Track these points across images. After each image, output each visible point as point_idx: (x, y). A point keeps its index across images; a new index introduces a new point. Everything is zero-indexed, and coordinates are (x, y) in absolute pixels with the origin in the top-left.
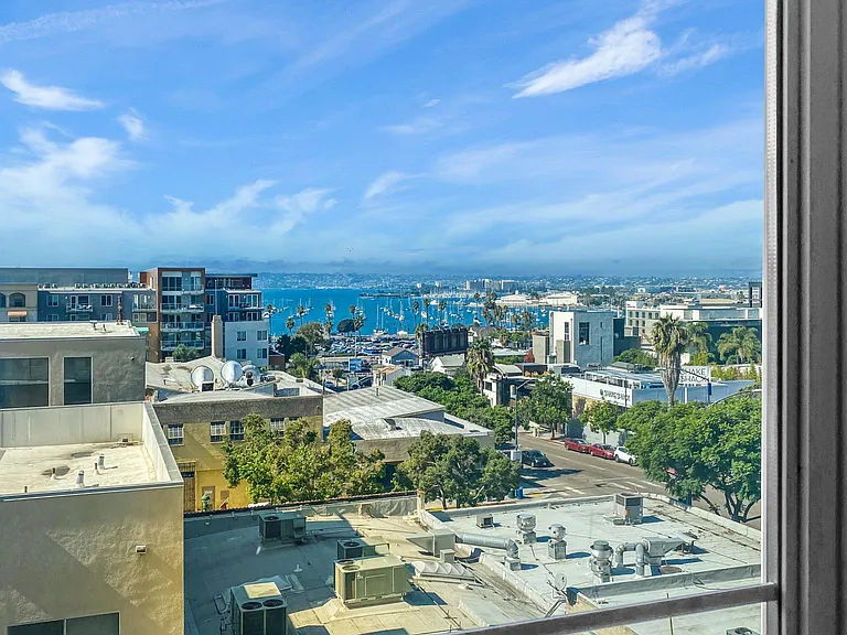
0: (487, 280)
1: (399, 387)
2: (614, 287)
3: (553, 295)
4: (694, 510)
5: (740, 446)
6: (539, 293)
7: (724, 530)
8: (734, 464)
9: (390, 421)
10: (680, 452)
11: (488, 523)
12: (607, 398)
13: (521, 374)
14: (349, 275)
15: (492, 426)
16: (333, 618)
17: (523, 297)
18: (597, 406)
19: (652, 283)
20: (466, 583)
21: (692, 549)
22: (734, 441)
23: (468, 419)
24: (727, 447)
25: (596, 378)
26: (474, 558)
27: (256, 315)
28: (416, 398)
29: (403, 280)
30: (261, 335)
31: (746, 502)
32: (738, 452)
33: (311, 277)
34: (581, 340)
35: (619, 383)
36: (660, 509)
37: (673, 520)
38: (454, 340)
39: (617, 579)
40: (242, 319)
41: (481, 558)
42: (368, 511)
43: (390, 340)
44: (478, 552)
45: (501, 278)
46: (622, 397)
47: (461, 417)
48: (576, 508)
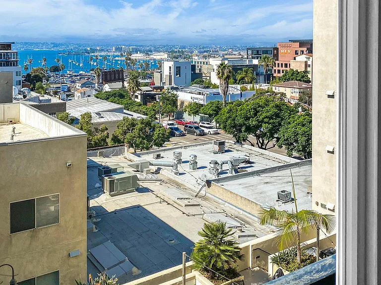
0: (123, 47)
1: (97, 98)
2: (183, 50)
3: (156, 54)
4: (245, 146)
5: (266, 117)
6: (149, 53)
7: (259, 153)
8: (264, 125)
9: (98, 114)
10: (240, 121)
11: (158, 156)
12: (195, 100)
13: (152, 91)
14: (52, 43)
15: (146, 114)
16: (105, 201)
17: (142, 55)
18: (190, 105)
19: (200, 49)
20: (160, 182)
21: (249, 162)
22: (264, 115)
23: (134, 112)
24: (261, 118)
25: (189, 92)
26: (157, 172)
27: (15, 64)
28: (108, 103)
29: (80, 46)
30: (17, 74)
31: (266, 142)
32: (266, 120)
33: (31, 44)
34: (177, 75)
35: (200, 94)
36: (231, 146)
37: (238, 150)
38: (117, 75)
39: (222, 176)
40: (8, 65)
41: (161, 171)
42: (101, 155)
43: (78, 76)
44: (159, 169)
45: (130, 46)
46: (201, 100)
47: (131, 111)
48: (195, 148)
